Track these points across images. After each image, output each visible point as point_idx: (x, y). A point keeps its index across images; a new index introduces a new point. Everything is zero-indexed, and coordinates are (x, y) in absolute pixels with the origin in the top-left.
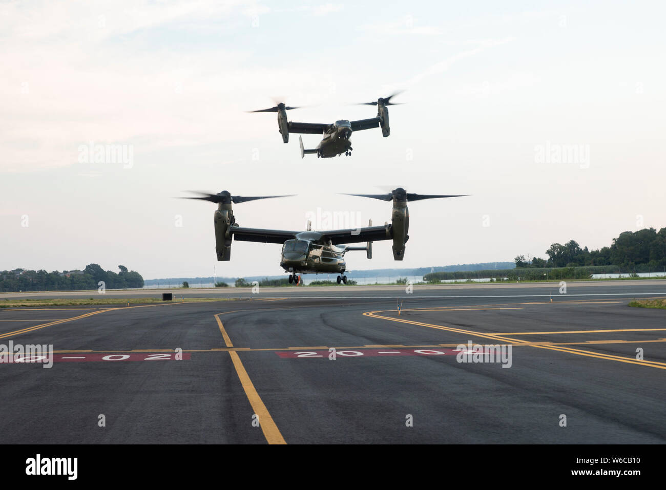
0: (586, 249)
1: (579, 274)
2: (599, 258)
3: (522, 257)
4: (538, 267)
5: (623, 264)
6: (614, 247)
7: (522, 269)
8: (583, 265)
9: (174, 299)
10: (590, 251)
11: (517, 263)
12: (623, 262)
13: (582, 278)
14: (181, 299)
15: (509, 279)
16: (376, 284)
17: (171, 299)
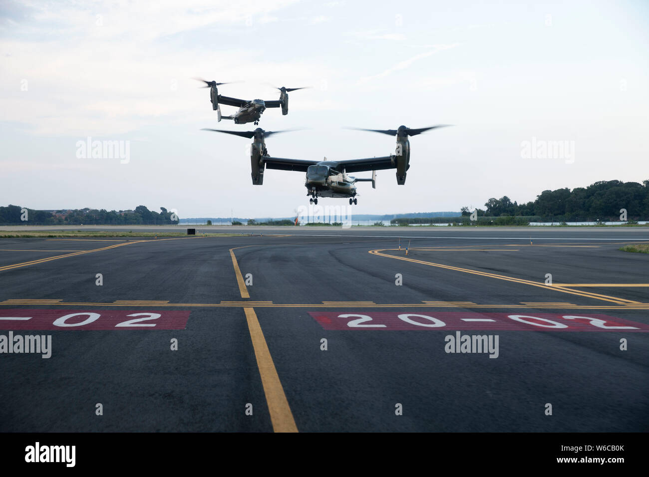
0: (516, 203)
1: (519, 221)
2: (525, 210)
3: (467, 208)
4: (483, 215)
5: (544, 215)
6: (537, 202)
9: (197, 234)
10: (518, 205)
11: (462, 213)
12: (545, 213)
13: (522, 225)
14: (202, 234)
16: (359, 225)
17: (194, 234)
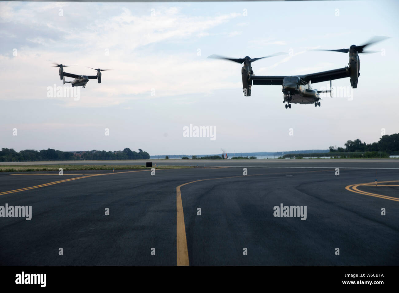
0: (365, 143)
2: (372, 148)
3: (333, 147)
4: (341, 152)
6: (379, 142)
7: (333, 153)
8: (364, 151)
10: (367, 144)
11: (330, 150)
15: (341, 157)
17: (152, 166)
